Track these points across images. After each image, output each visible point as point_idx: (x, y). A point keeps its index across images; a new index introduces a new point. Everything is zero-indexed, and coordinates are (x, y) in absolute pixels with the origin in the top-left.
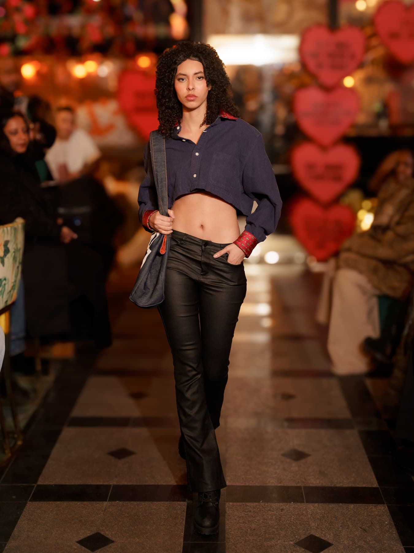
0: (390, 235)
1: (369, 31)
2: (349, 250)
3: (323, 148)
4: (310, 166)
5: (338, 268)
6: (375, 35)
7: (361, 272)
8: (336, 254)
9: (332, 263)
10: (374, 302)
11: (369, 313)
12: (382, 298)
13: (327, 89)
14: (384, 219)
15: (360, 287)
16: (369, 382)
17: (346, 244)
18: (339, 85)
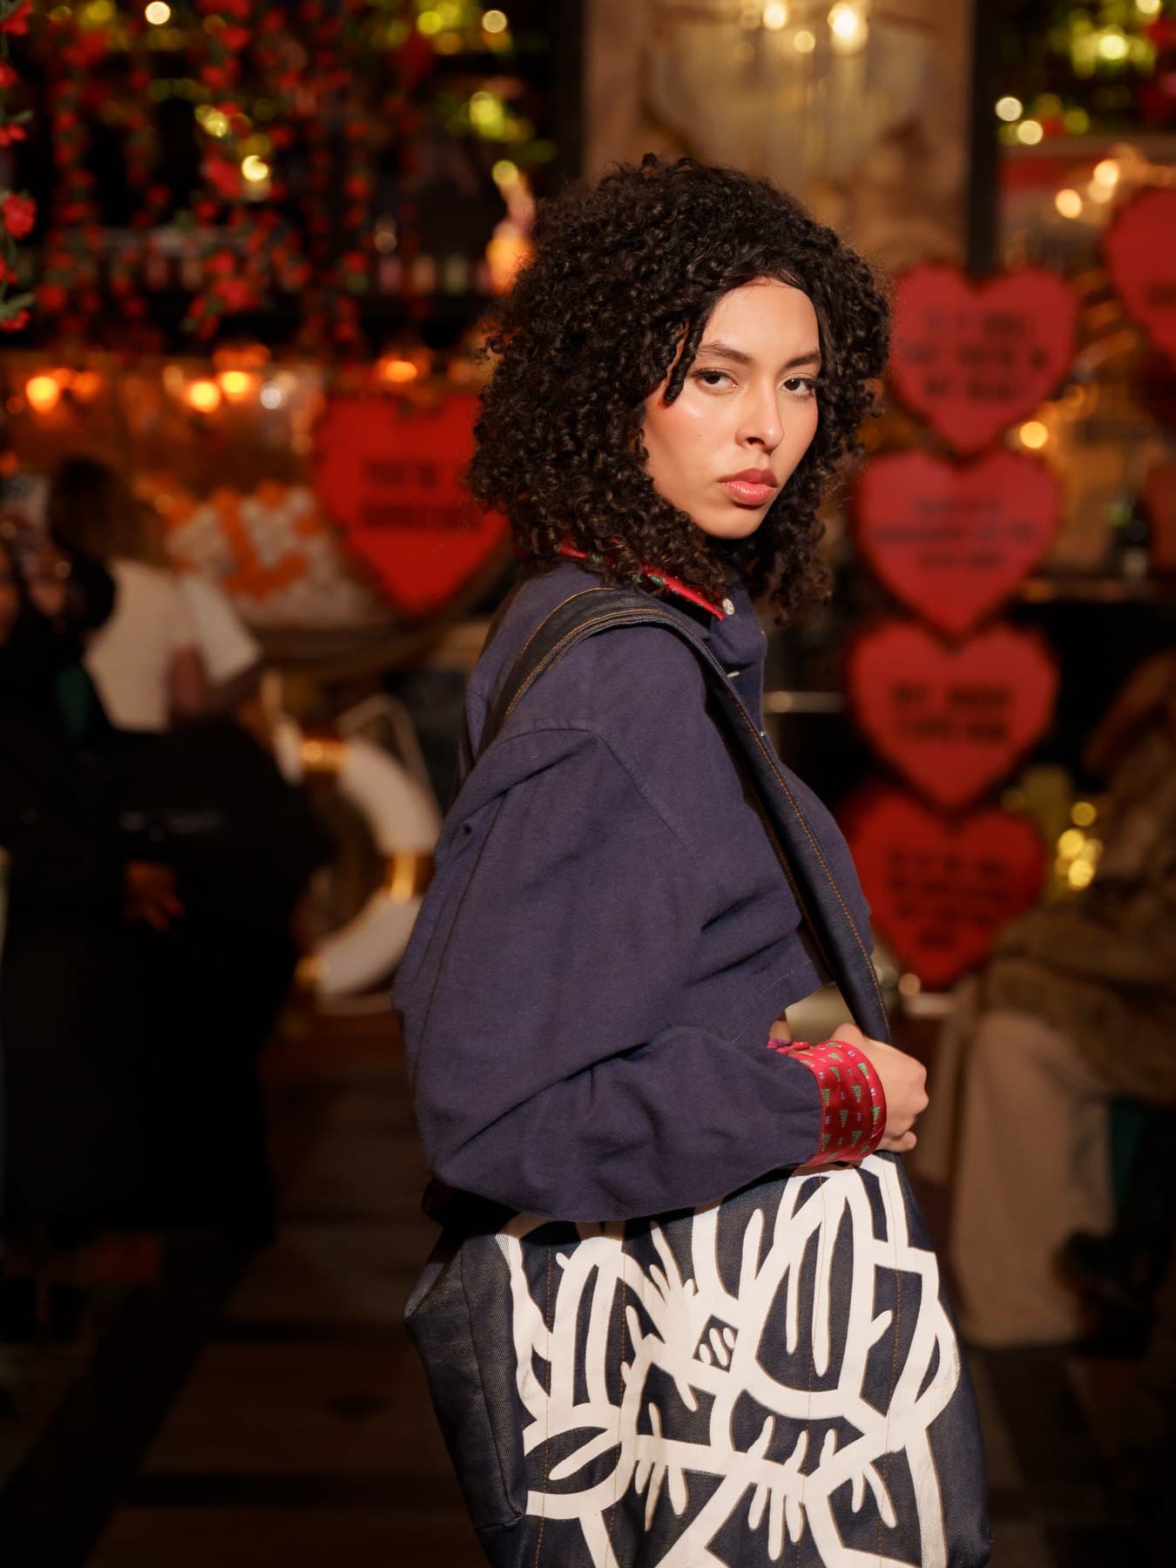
0: (1145, 907)
1: (1090, 281)
2: (1017, 952)
3: (947, 639)
4: (906, 694)
5: (983, 1006)
6: (1107, 294)
7: (1053, 1023)
8: (978, 966)
9: (967, 991)
10: (1097, 1116)
11: (1079, 1154)
12: (1122, 1107)
13: (960, 460)
14: (1130, 858)
15: (1049, 1069)
16: (1078, 1372)
17: (1011, 932)
18: (999, 445)
